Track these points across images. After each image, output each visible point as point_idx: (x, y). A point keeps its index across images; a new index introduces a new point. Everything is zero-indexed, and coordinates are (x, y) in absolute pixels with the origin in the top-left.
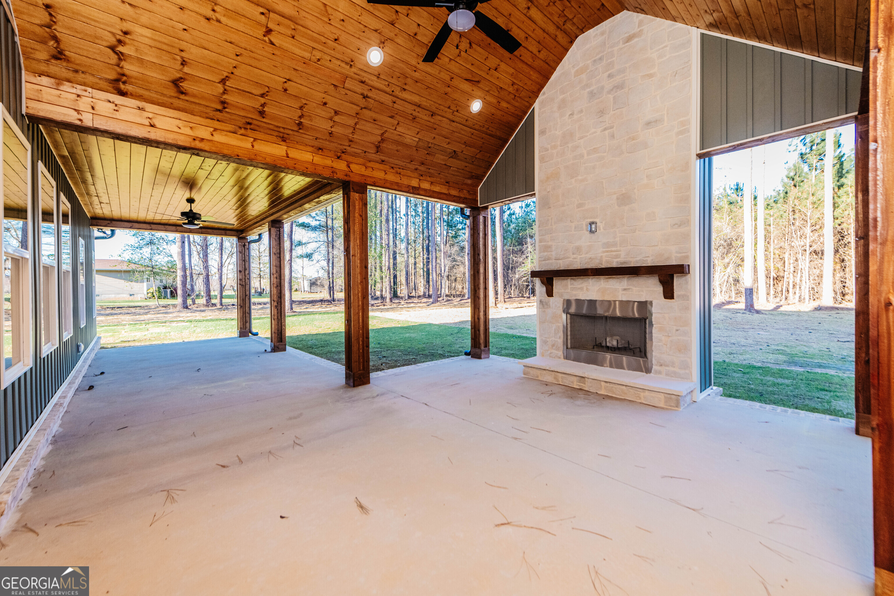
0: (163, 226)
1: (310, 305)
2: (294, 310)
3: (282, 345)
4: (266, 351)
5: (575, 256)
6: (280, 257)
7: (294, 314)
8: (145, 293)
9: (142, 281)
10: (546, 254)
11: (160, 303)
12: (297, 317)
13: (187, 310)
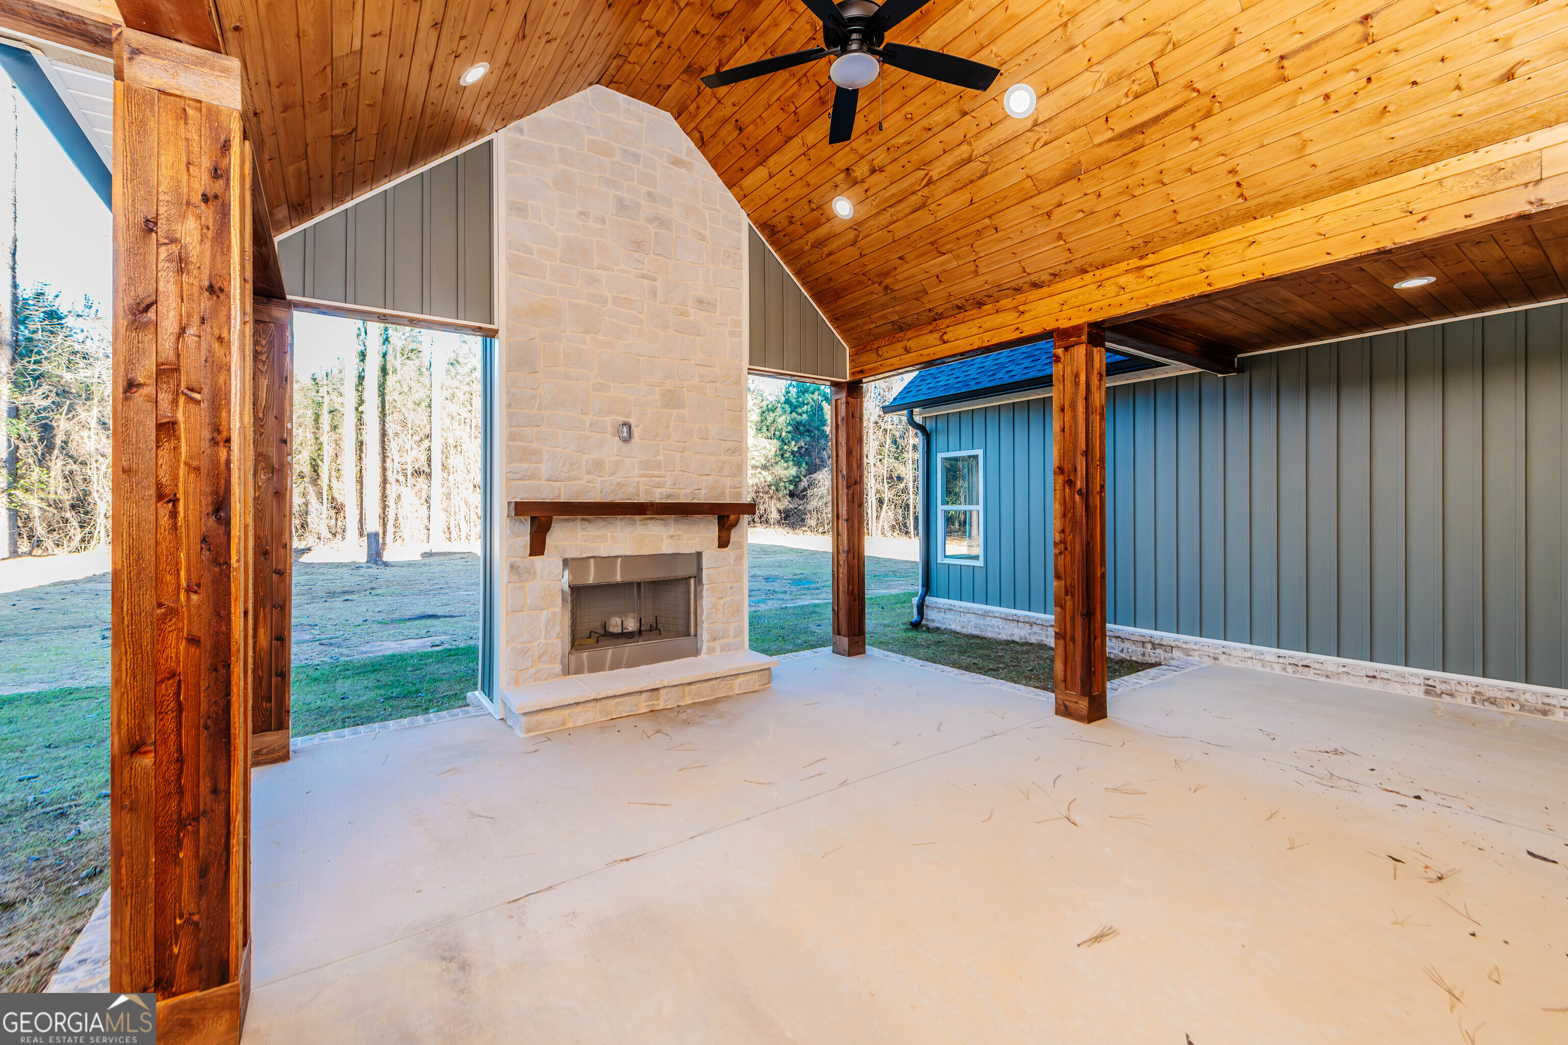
5: (590, 477)
10: (525, 466)
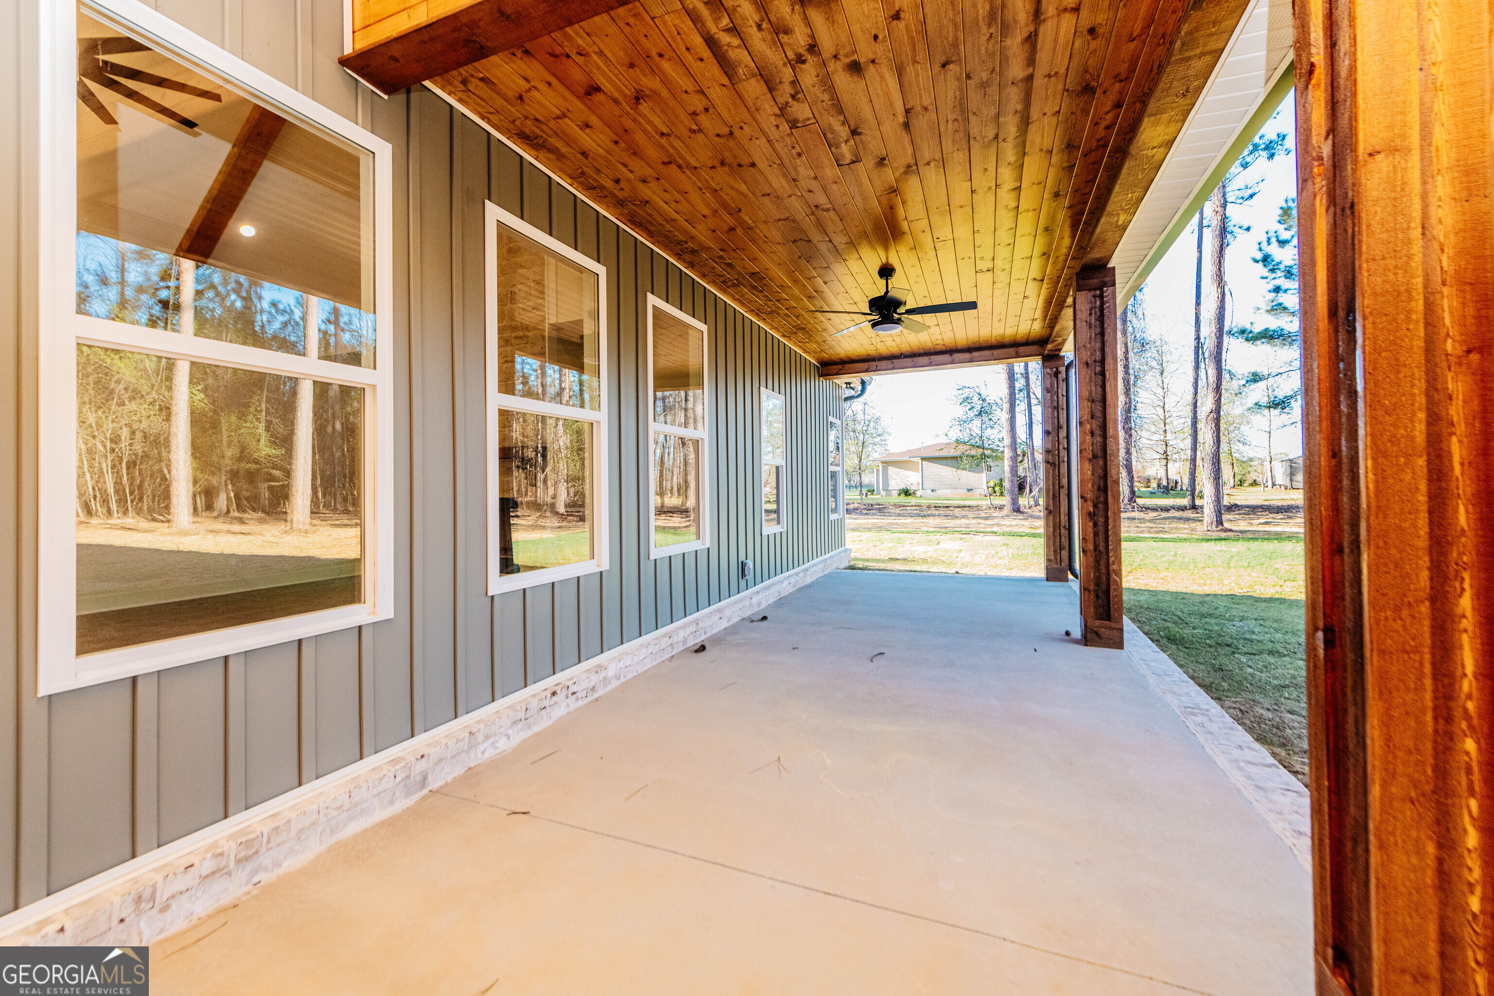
0: (909, 360)
1: (1280, 516)
2: (1227, 525)
3: (1111, 628)
4: (1068, 633)
6: (1103, 373)
7: (1223, 535)
8: (985, 487)
9: (982, 472)
11: (993, 502)
12: (1231, 543)
13: (1019, 514)
